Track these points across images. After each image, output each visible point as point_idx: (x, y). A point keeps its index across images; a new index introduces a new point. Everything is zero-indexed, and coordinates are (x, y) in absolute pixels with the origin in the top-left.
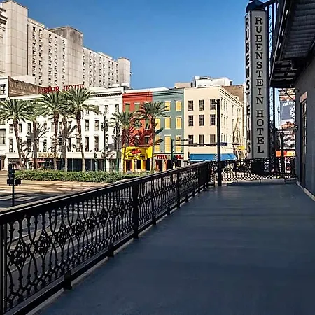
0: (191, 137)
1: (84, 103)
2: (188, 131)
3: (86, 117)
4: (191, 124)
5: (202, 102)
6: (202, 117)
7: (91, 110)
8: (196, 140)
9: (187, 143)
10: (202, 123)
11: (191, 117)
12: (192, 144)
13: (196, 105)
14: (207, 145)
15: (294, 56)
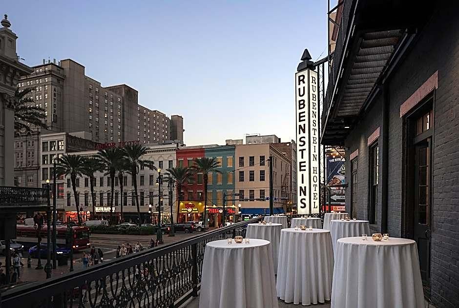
0: (242, 191)
1: (139, 158)
2: (239, 186)
3: (141, 173)
4: (242, 179)
5: (252, 159)
6: (252, 174)
7: (146, 165)
8: (247, 195)
9: (237, 197)
10: (252, 179)
11: (242, 173)
12: (242, 198)
13: (247, 162)
14: (257, 200)
15: (347, 114)
